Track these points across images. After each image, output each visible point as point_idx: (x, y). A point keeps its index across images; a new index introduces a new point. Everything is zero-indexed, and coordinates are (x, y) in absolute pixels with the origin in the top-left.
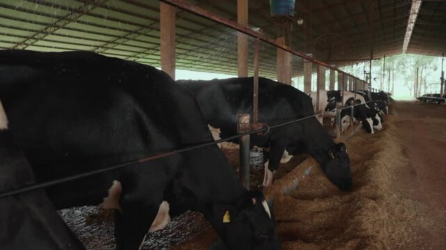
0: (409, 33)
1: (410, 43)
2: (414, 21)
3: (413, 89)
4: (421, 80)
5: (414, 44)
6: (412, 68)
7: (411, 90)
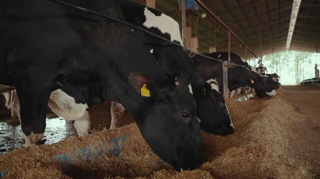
0: (291, 34)
1: (292, 42)
2: (294, 24)
3: (295, 78)
4: (301, 70)
5: (295, 43)
6: (293, 62)
7: (293, 78)
